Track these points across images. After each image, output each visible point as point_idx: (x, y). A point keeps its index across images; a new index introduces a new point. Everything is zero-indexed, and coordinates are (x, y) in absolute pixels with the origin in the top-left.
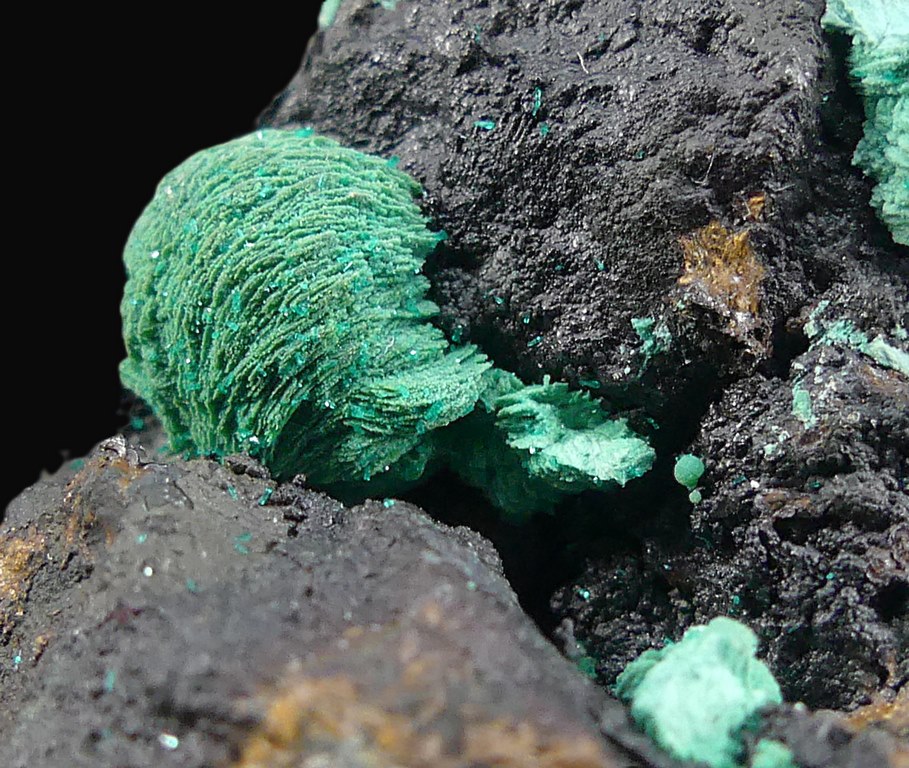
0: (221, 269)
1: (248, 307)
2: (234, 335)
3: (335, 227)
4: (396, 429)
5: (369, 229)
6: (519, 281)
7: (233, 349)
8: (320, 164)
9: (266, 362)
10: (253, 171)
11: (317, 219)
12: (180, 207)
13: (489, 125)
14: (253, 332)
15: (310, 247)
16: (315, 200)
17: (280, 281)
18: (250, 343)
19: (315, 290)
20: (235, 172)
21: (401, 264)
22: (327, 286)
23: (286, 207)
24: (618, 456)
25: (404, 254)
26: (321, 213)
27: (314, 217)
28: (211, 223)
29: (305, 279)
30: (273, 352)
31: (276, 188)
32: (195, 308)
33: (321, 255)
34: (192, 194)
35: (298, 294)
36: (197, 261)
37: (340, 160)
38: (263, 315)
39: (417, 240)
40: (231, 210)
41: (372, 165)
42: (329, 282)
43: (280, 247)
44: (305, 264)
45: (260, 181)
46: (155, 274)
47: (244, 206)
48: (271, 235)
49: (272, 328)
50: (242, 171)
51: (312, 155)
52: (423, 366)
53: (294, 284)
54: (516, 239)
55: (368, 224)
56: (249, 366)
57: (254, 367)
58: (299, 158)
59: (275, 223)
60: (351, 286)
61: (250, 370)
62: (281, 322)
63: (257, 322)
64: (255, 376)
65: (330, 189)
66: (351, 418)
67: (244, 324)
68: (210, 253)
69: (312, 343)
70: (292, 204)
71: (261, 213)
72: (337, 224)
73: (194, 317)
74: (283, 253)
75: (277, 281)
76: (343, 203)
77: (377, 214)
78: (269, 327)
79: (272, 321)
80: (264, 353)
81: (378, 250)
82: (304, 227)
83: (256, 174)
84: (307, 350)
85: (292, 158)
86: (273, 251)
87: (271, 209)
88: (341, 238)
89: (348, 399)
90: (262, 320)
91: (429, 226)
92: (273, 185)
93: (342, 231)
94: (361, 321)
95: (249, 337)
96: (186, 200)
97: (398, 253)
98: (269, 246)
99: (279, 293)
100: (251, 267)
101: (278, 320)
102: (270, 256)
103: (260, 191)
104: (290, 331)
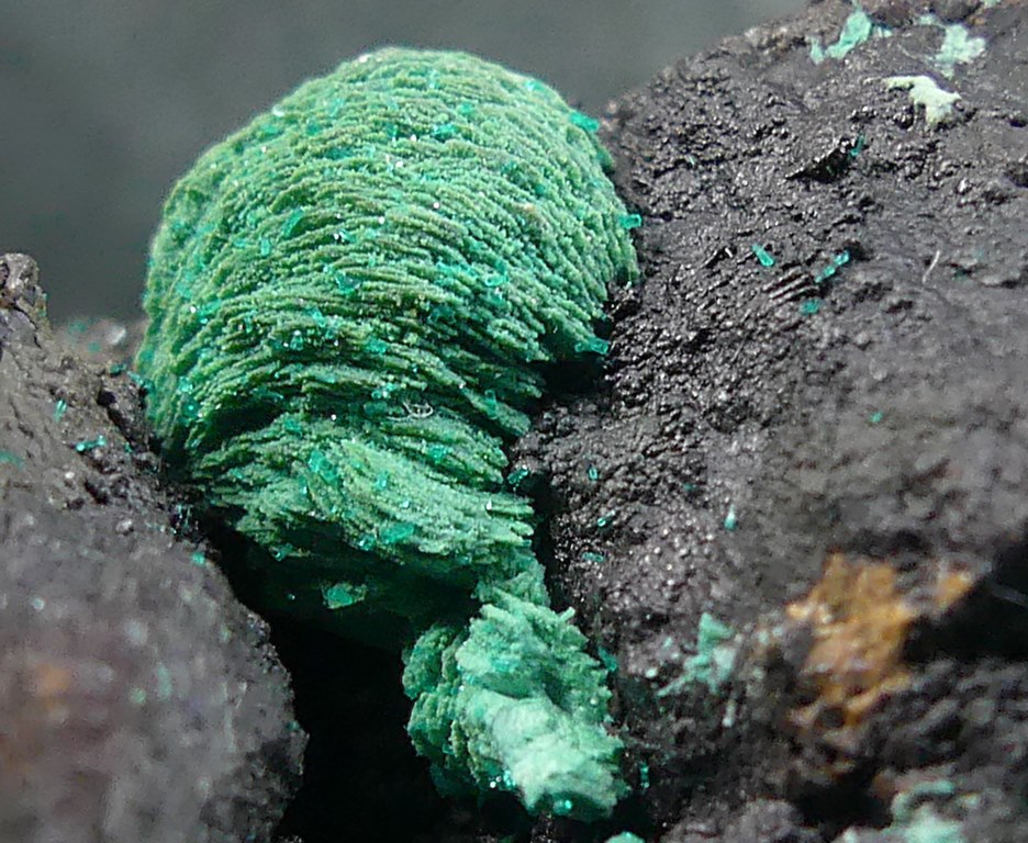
0: (311, 173)
1: (298, 239)
2: (258, 259)
3: (473, 227)
4: (340, 519)
5: (512, 263)
6: (632, 468)
7: (244, 274)
8: (535, 150)
9: (262, 317)
10: (460, 102)
11: (461, 200)
12: (351, 81)
13: (768, 261)
14: (280, 270)
15: (417, 222)
16: (483, 180)
17: (354, 236)
18: (268, 281)
19: (380, 274)
20: (440, 88)
21: (512, 332)
22: (397, 282)
23: (446, 163)
24: (553, 767)
25: (530, 327)
26: (472, 198)
27: (459, 195)
28: (357, 119)
29: (382, 256)
30: (278, 310)
31: (460, 135)
32: (251, 197)
33: (423, 242)
34: (377, 77)
35: (359, 265)
36: (300, 146)
37: (564, 166)
38: (307, 262)
39: (560, 324)
40: (387, 119)
41: (600, 202)
42: (404, 279)
43: (393, 199)
44: (397, 237)
45: (449, 114)
46: (259, 134)
47: (406, 127)
48: (398, 179)
49: (304, 284)
50: (448, 92)
51: (539, 134)
52: (440, 476)
53: (366, 251)
54: (676, 417)
55: (519, 257)
56: (241, 307)
57: (246, 310)
58: (521, 127)
59: (417, 170)
60: (426, 306)
61: (240, 312)
62: (317, 284)
63: (295, 264)
64: (238, 323)
65: (514, 182)
66: (304, 463)
67: (277, 253)
68: (319, 148)
69: (324, 331)
70: (455, 165)
71: (413, 148)
72: (477, 224)
73: (242, 208)
74: (388, 207)
75: (352, 233)
76: (507, 207)
77: (538, 256)
78: (301, 280)
79: (310, 276)
80: (267, 304)
81: (497, 291)
82: (438, 198)
83: (459, 107)
84: (312, 337)
85: (514, 120)
86: (383, 198)
87: (428, 153)
88: (467, 244)
89: (319, 438)
90: (301, 266)
91: (595, 322)
92: (459, 130)
93: (477, 238)
94: (406, 358)
95: (272, 275)
96: (363, 80)
97: (521, 318)
98: (383, 189)
99: (342, 247)
100: (341, 195)
101: (314, 280)
102: (371, 199)
103: (439, 124)
104: (315, 300)
